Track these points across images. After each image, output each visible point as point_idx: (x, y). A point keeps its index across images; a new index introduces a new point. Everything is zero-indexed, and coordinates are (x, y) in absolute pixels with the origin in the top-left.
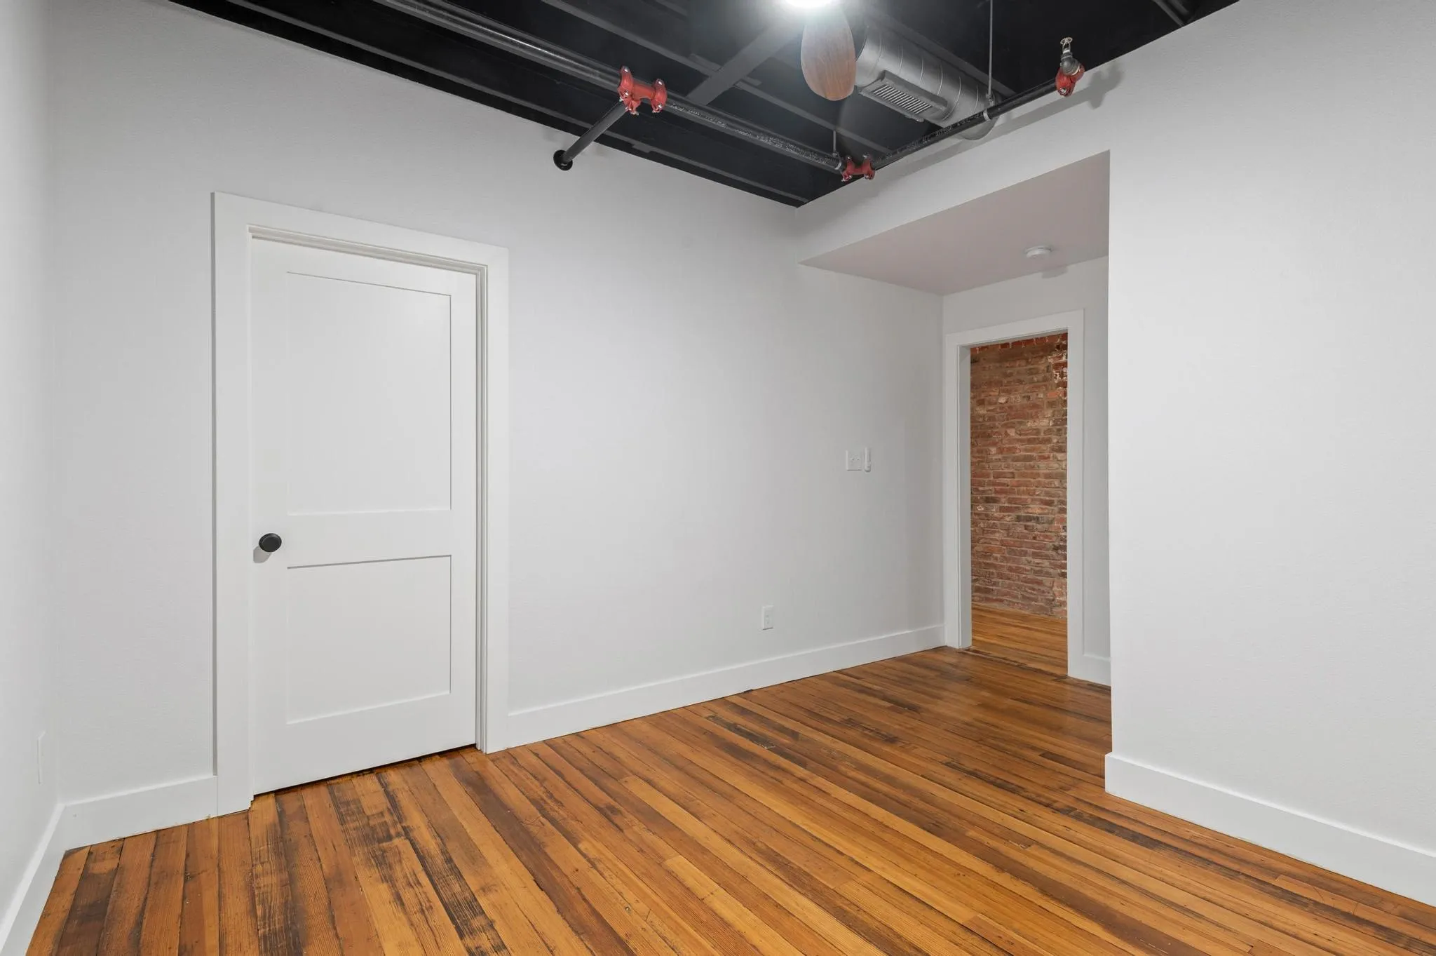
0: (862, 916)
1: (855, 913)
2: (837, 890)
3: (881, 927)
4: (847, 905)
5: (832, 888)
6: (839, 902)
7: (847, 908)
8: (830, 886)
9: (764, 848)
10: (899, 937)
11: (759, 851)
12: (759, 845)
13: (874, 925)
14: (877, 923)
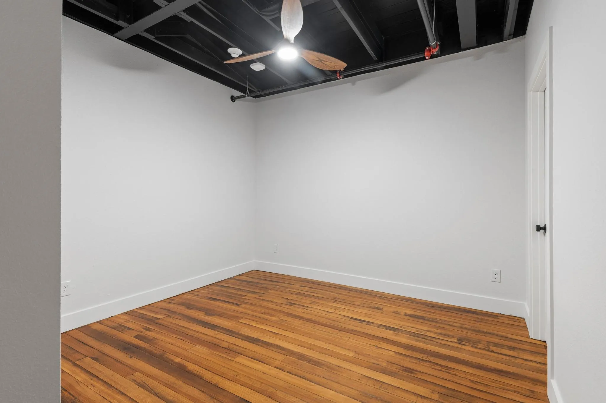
0: (275, 350)
1: (278, 350)
2: (286, 356)
3: (269, 348)
4: (281, 352)
5: (288, 356)
6: (284, 352)
7: (281, 351)
8: (289, 357)
9: (323, 367)
10: (263, 347)
11: (324, 365)
12: (326, 368)
13: (271, 348)
14: (270, 349)
